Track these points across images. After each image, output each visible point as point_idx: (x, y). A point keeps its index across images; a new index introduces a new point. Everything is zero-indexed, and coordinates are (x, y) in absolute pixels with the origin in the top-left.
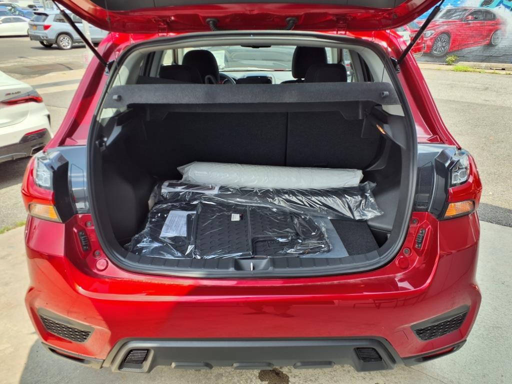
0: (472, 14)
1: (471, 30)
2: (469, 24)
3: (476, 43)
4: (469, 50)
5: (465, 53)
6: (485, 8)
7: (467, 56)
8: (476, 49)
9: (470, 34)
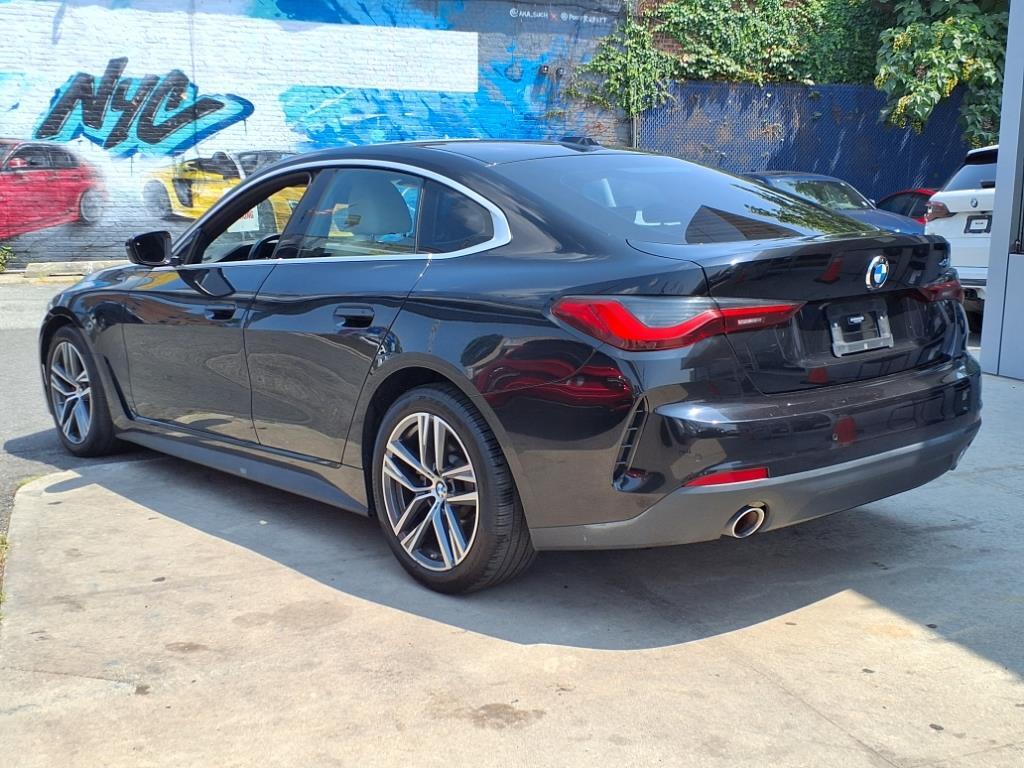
0: (21, 154)
1: (27, 190)
2: (20, 176)
3: (47, 219)
4: (36, 235)
5: (28, 244)
6: (46, 142)
7: (35, 249)
8: (51, 231)
9: (29, 199)
